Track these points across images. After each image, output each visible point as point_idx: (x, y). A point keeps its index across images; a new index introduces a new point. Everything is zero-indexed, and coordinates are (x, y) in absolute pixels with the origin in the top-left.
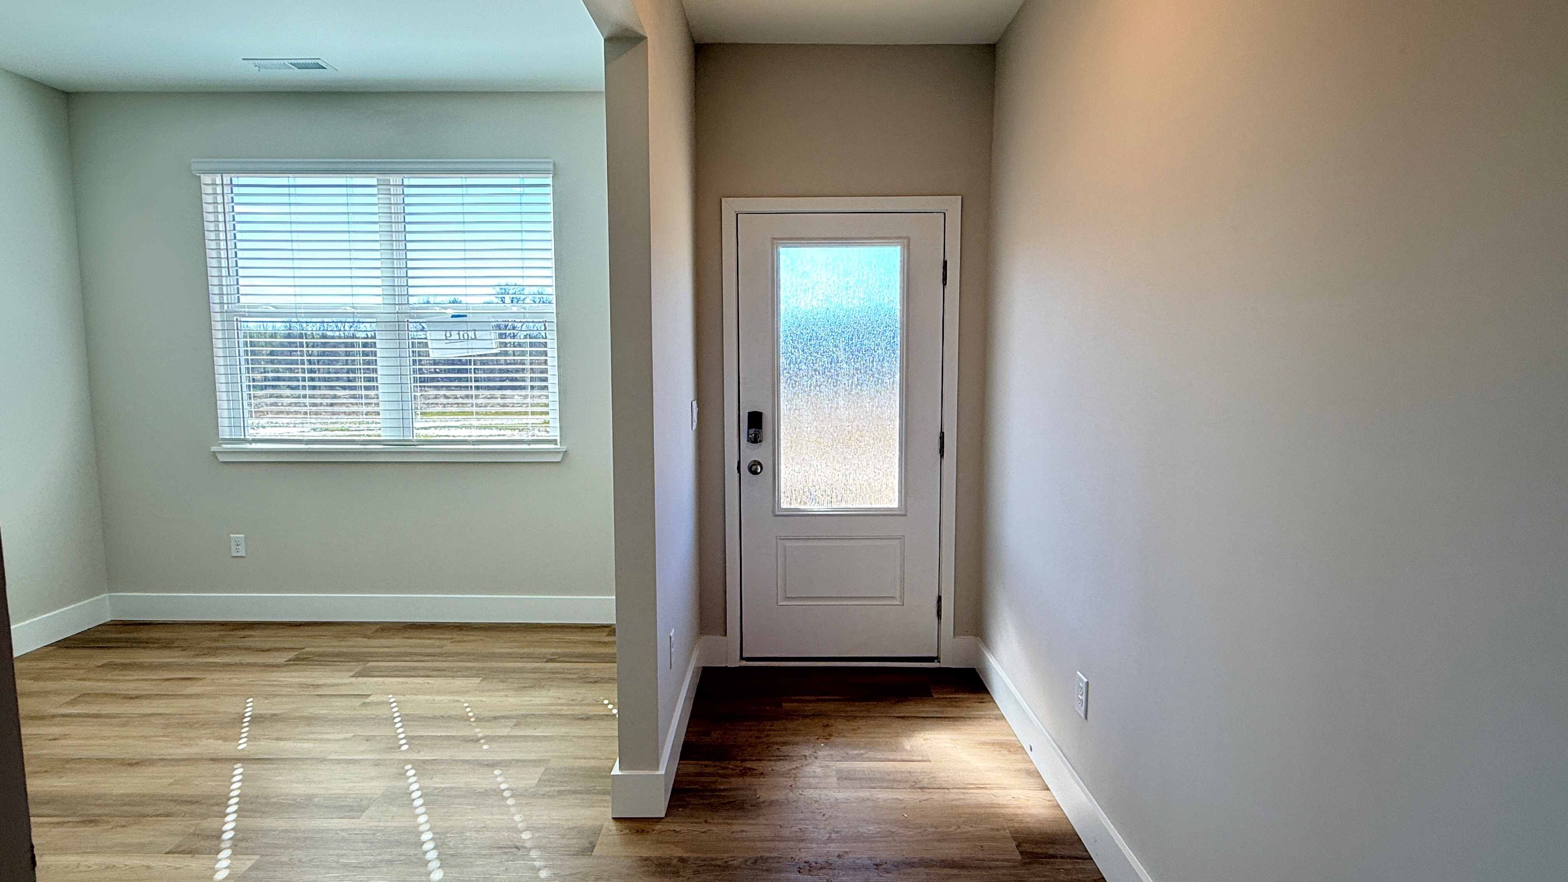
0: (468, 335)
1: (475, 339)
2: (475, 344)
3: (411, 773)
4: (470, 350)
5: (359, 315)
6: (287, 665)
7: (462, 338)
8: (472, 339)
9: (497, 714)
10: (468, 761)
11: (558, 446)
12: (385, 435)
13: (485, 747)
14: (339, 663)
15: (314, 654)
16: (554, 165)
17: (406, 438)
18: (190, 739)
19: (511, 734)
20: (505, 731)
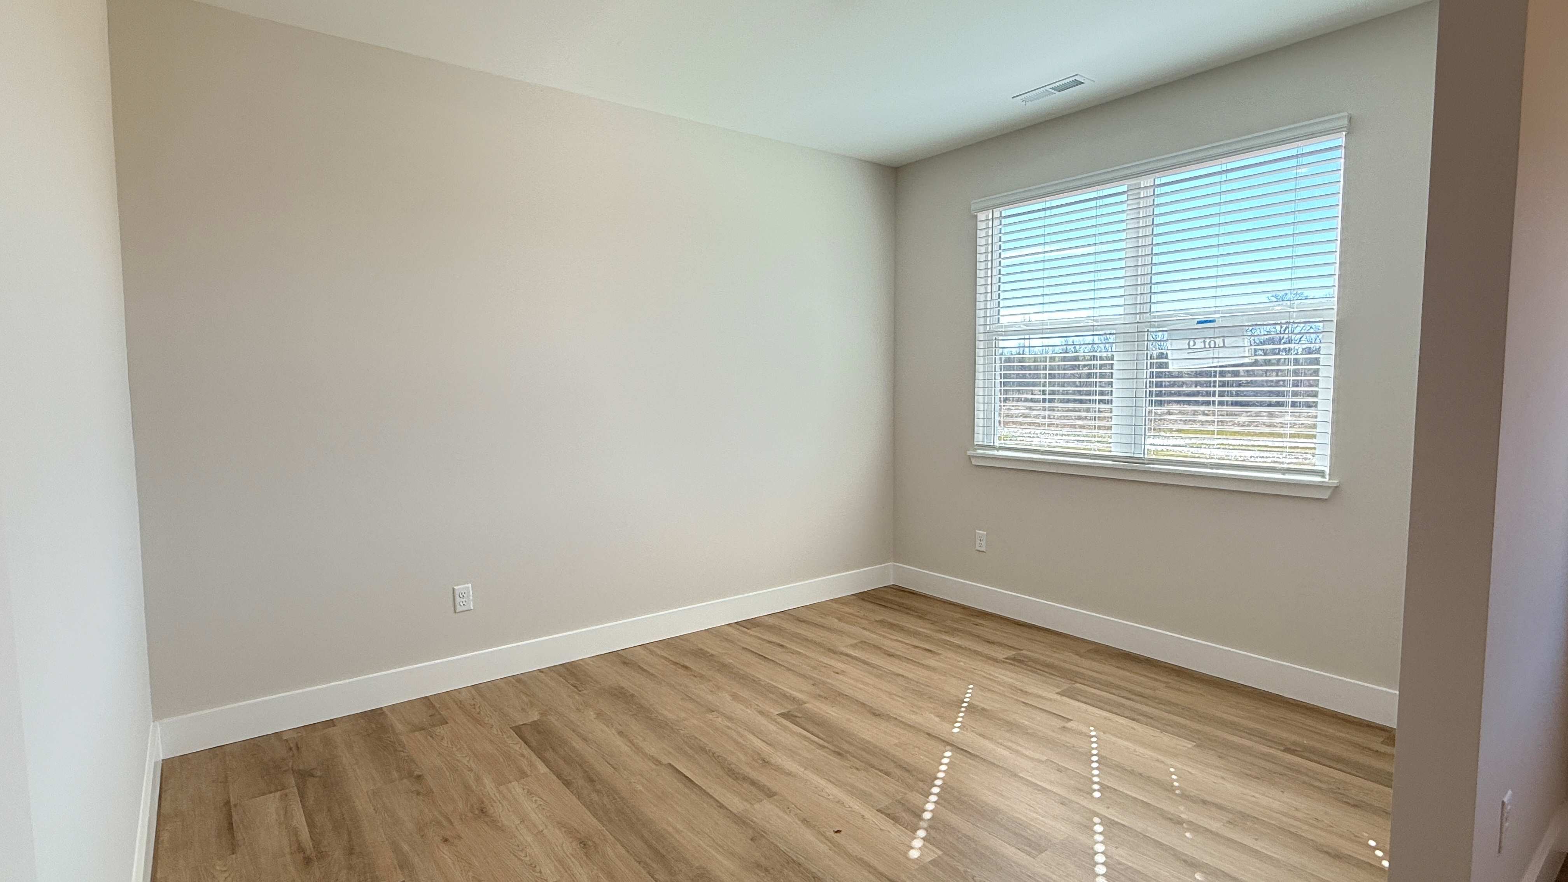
0: (1215, 343)
1: (1224, 346)
2: (1223, 353)
3: (1099, 828)
4: (1216, 360)
5: (1099, 327)
6: (1004, 662)
7: (1207, 346)
8: (1219, 347)
9: (1208, 798)
10: (1161, 844)
11: (1327, 480)
12: (1116, 451)
13: (1188, 835)
14: (1047, 675)
15: (1030, 659)
16: (1350, 119)
17: (1136, 455)
18: (920, 708)
19: (1220, 832)
20: (1215, 826)
